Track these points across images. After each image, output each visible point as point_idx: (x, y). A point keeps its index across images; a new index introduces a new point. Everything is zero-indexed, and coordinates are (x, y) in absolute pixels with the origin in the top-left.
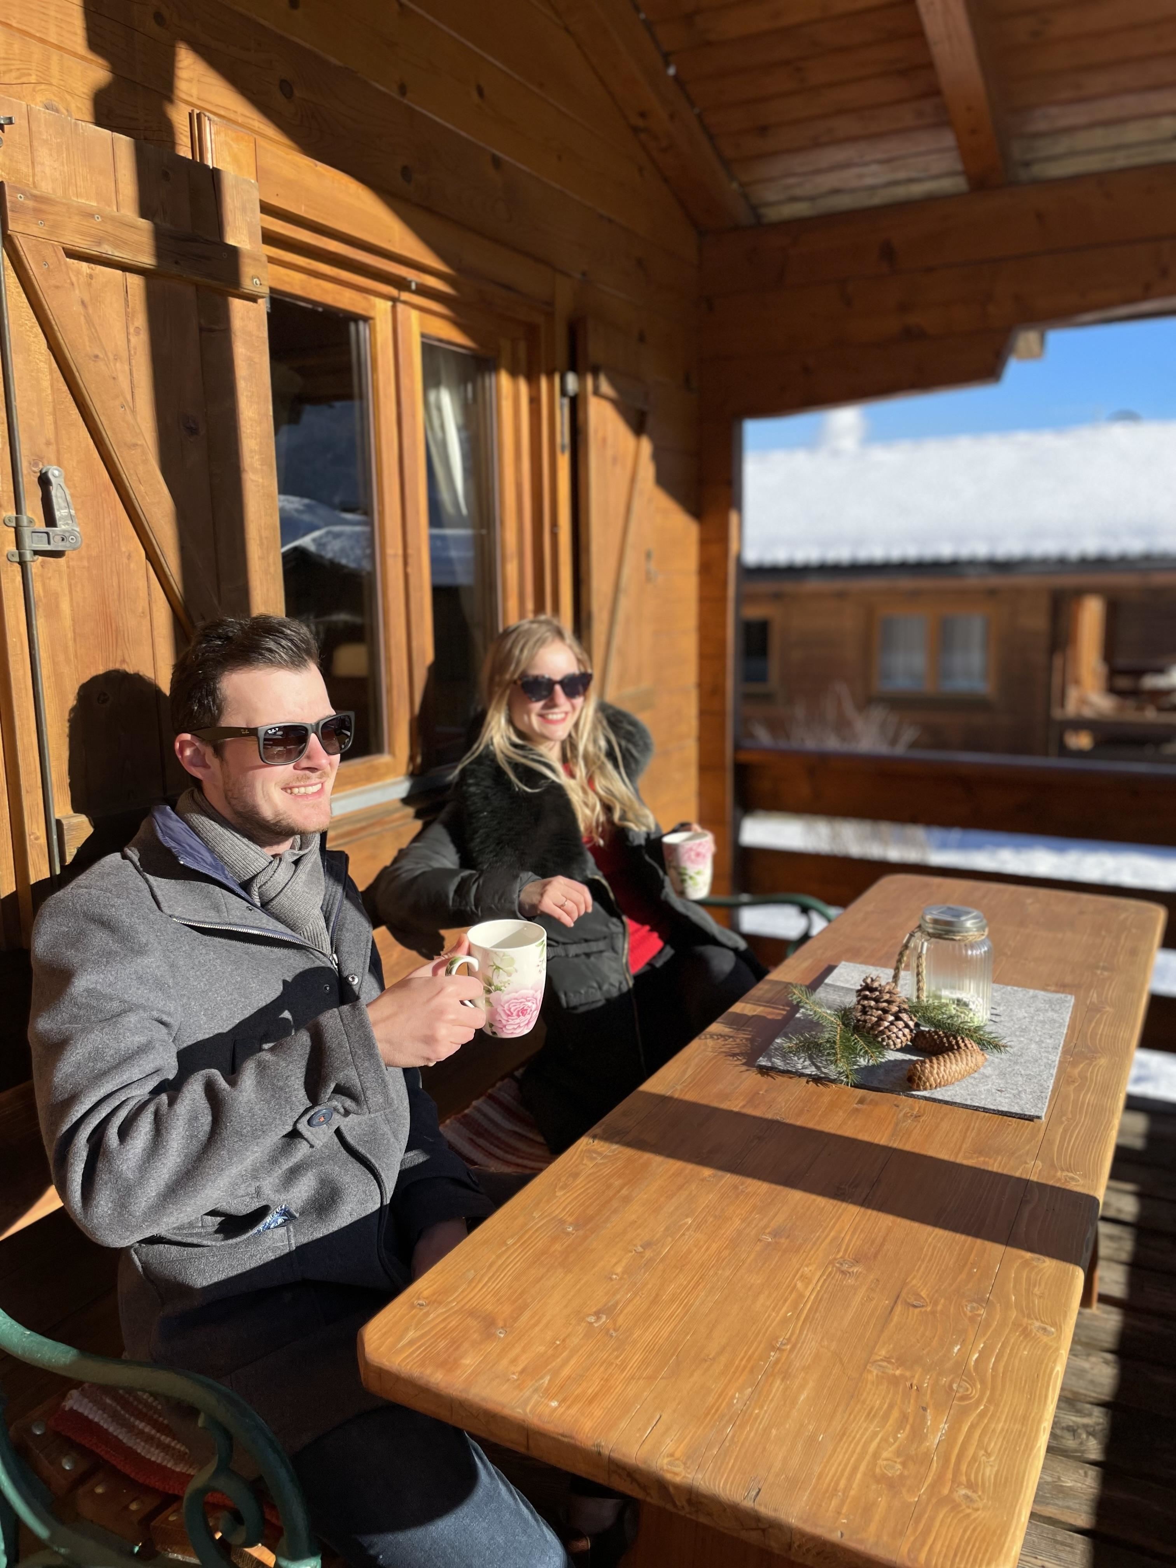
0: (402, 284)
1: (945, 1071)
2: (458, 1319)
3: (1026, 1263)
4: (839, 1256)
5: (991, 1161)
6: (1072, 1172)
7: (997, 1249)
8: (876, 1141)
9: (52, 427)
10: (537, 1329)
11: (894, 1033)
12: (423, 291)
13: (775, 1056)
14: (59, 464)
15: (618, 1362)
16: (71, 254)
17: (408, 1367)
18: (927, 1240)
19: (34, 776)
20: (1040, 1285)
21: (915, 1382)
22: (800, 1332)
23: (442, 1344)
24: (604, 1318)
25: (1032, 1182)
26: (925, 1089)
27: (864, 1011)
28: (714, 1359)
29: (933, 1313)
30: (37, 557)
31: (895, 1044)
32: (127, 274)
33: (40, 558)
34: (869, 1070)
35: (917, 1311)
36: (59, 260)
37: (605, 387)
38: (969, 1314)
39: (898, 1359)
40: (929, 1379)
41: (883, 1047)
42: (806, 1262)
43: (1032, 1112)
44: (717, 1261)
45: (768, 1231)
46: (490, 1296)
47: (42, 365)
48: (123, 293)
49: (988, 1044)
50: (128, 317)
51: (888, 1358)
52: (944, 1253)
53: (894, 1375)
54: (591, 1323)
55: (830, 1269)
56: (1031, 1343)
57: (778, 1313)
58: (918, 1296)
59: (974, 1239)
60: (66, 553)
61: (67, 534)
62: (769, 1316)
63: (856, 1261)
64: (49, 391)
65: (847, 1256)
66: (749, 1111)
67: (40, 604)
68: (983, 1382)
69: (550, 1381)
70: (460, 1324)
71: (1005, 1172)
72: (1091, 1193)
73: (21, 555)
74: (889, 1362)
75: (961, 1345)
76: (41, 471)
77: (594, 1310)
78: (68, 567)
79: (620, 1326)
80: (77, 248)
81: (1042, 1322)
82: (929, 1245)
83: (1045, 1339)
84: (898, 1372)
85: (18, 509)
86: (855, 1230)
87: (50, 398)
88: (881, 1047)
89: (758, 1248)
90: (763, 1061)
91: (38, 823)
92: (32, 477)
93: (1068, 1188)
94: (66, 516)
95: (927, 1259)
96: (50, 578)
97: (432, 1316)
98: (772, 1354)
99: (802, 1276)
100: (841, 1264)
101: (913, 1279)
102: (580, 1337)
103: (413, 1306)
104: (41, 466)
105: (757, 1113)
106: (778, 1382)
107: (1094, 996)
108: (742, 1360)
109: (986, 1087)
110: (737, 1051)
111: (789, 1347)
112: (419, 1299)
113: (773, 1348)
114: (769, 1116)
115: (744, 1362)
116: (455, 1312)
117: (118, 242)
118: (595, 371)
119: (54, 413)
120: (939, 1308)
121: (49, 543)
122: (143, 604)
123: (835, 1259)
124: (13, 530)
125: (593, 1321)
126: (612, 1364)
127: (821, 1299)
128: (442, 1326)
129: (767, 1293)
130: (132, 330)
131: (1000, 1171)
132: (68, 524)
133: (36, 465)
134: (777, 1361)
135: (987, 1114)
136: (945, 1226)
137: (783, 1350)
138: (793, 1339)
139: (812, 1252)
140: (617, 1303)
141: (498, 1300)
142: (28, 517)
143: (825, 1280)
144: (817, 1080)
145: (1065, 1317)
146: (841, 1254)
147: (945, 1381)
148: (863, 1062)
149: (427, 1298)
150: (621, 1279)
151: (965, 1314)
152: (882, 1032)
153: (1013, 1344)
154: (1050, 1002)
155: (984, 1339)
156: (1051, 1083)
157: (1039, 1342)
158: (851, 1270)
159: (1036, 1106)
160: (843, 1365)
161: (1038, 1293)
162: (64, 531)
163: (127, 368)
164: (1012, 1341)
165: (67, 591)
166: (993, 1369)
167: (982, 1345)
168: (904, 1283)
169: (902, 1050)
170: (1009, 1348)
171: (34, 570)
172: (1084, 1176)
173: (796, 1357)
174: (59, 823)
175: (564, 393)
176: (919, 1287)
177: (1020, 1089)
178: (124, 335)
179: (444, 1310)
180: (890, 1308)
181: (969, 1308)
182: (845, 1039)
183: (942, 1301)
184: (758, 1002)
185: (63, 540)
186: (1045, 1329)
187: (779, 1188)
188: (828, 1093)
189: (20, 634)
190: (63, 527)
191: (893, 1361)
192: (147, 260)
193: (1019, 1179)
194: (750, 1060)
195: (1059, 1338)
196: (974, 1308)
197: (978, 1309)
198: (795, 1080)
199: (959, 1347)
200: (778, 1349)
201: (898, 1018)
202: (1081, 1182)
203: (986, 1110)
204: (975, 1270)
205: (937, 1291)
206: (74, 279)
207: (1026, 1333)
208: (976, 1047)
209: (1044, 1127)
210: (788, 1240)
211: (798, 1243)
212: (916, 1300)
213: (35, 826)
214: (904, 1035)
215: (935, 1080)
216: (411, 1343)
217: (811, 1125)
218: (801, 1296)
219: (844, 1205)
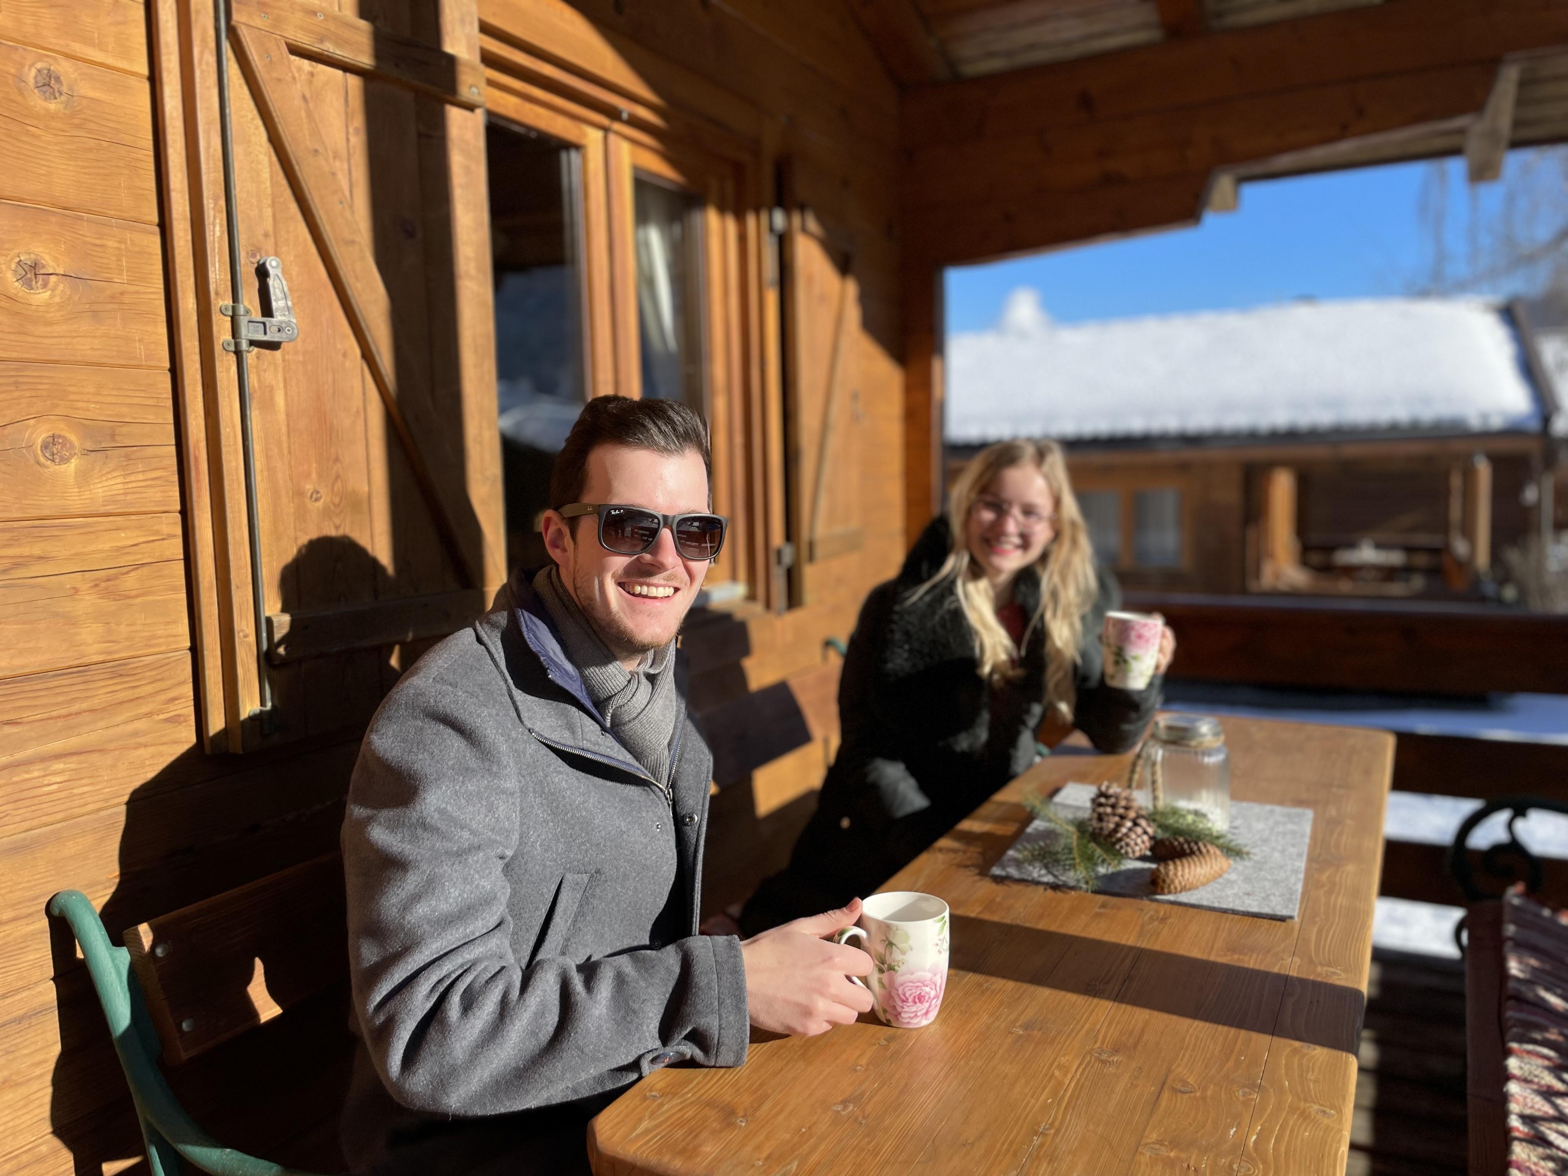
0: (613, 114)
1: (1189, 873)
2: (694, 1110)
3: (1295, 1051)
4: (1096, 1046)
5: (1246, 958)
6: (1332, 967)
7: (1263, 1040)
8: (1123, 942)
9: (270, 219)
10: (780, 1118)
11: (1132, 839)
12: (634, 122)
13: (1009, 866)
14: (277, 254)
15: (870, 1147)
16: (296, 51)
17: (645, 1155)
18: (1187, 1031)
19: (244, 571)
20: (1313, 1071)
21: (1192, 1163)
22: (1062, 1117)
23: (680, 1133)
24: (851, 1108)
25: (1292, 977)
26: (1170, 893)
27: (1100, 818)
28: (973, 1144)
29: (1204, 1098)
30: (252, 348)
31: (1134, 852)
32: (348, 75)
33: (256, 350)
34: (1111, 878)
35: (1186, 1096)
36: (281, 54)
37: (812, 224)
38: (1241, 1098)
39: (1171, 1142)
40: (1207, 1160)
41: (1122, 855)
42: (1062, 1053)
43: (1285, 912)
44: (967, 1052)
45: (1017, 1024)
46: (727, 1087)
47: (262, 157)
48: (343, 93)
49: (1233, 852)
50: (348, 117)
51: (1161, 1141)
52: (1208, 1042)
53: (1168, 1157)
54: (838, 1112)
55: (1088, 1059)
56: (1311, 1125)
57: (1037, 1100)
58: (1185, 1083)
59: (1237, 1030)
60: (282, 346)
61: (284, 325)
62: (1028, 1104)
63: (1116, 1051)
64: (268, 184)
65: (1105, 1046)
66: (986, 916)
67: (255, 395)
68: (1265, 1162)
69: (798, 1166)
70: (697, 1114)
71: (1262, 968)
72: (1356, 986)
73: (237, 345)
74: (1162, 1145)
75: (1237, 1128)
76: (258, 262)
77: (840, 1099)
78: (284, 360)
79: (869, 1114)
80: (300, 44)
81: (1321, 1105)
82: (1191, 1036)
83: (1326, 1121)
84: (1172, 1154)
85: (235, 298)
86: (1110, 1024)
87: (269, 191)
88: (1120, 856)
89: (1009, 1040)
90: (996, 871)
91: (247, 618)
92: (250, 268)
93: (1330, 981)
94: (284, 307)
95: (1191, 1047)
96: (265, 370)
97: (666, 1107)
98: (1035, 1138)
99: (1059, 1066)
100: (1100, 1054)
101: (1179, 1065)
102: (827, 1124)
103: (645, 1098)
104: (258, 257)
105: (996, 918)
106: (1045, 1165)
107: (1333, 811)
108: (1003, 1144)
109: (1233, 891)
110: (968, 863)
111: (1052, 1131)
112: (651, 1090)
113: (1036, 1133)
114: (1008, 921)
115: (1005, 1147)
116: (692, 1103)
117: (340, 41)
118: (802, 208)
119: (273, 204)
120: (1209, 1093)
121: (265, 333)
122: (357, 403)
123: (1092, 1049)
124: (229, 319)
125: (839, 1109)
126: (864, 1149)
127: (1082, 1086)
128: (679, 1115)
129: (1023, 1081)
130: (351, 130)
131: (1257, 967)
132: (284, 315)
133: (254, 255)
134: (1042, 1145)
135: (1236, 917)
136: (1206, 1018)
137: (1047, 1135)
138: (1057, 1123)
139: (1067, 1043)
140: (863, 1093)
141: (737, 1090)
142: (245, 307)
143: (1085, 1069)
144: (1055, 887)
145: (1344, 1100)
146: (1098, 1044)
147: (1225, 1162)
148: (1102, 870)
149: (660, 1090)
150: (866, 1070)
151: (1238, 1099)
152: (1120, 840)
153: (1292, 1126)
154: (1289, 816)
155: (1261, 1122)
156: (1299, 887)
157: (1320, 1124)
158: (1111, 1059)
159: (1287, 907)
160: (1112, 1148)
161: (1312, 1078)
162: (281, 322)
163: (346, 166)
164: (1291, 1123)
165: (281, 385)
166: (1273, 1149)
167: (1259, 1128)
168: (1169, 1071)
169: (1143, 858)
170: (1289, 1130)
171: (249, 361)
172: (1346, 971)
173: (1061, 1140)
174: (269, 621)
175: (771, 229)
176: (1185, 1074)
177: (1268, 892)
178: (343, 135)
179: (679, 1101)
180: (1156, 1094)
181: (1240, 1093)
182: (1083, 849)
183: (1212, 1087)
184: (986, 819)
185: (279, 330)
186: (1324, 1112)
187: (1025, 986)
188: (1068, 899)
189: (234, 426)
190: (280, 318)
191: (1166, 1143)
192: (366, 60)
193: (1278, 976)
194: (983, 871)
195: (1340, 1120)
196: (1246, 1093)
197: (1250, 1094)
198: (1032, 888)
199: (1234, 1129)
200: (1041, 1133)
201: (1136, 824)
202: (1343, 975)
203: (1234, 912)
204: (1243, 1058)
205: (1204, 1077)
206: (297, 75)
207: (1305, 1116)
208: (1218, 852)
209: (1297, 927)
210: (1040, 1032)
211: (1052, 1035)
212: (1183, 1086)
213: (244, 623)
214: (1143, 842)
215: (1180, 883)
216: (647, 1132)
217: (1053, 928)
218: (1060, 1084)
219: (1096, 1000)
